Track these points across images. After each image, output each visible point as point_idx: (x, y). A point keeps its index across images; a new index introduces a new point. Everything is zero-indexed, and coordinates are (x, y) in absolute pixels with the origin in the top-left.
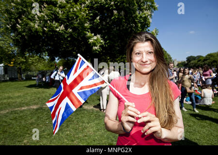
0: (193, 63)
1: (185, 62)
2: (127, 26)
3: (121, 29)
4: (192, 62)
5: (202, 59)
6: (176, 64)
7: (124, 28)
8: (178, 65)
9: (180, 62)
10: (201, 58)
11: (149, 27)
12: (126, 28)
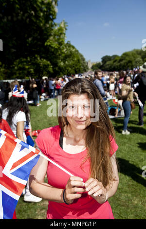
0: (108, 65)
1: (100, 63)
2: (23, 15)
3: (15, 19)
4: (107, 63)
5: (118, 59)
6: (90, 66)
7: (19, 18)
8: (93, 68)
9: (95, 64)
10: (116, 58)
11: (55, 18)
12: (22, 18)
